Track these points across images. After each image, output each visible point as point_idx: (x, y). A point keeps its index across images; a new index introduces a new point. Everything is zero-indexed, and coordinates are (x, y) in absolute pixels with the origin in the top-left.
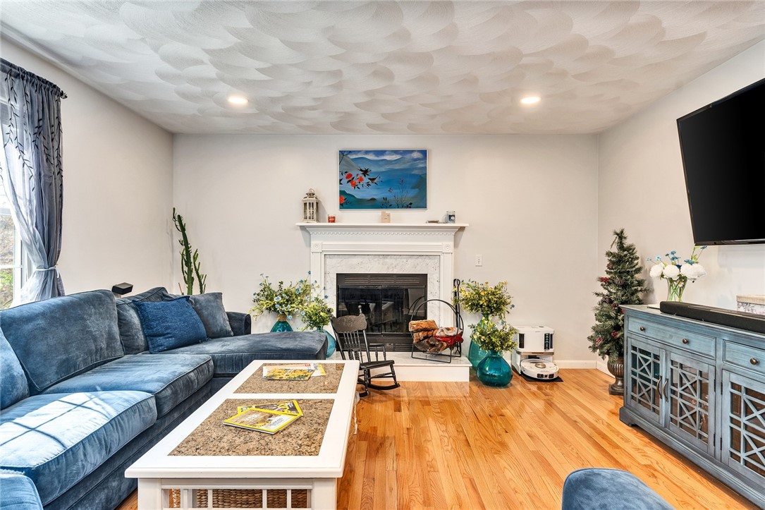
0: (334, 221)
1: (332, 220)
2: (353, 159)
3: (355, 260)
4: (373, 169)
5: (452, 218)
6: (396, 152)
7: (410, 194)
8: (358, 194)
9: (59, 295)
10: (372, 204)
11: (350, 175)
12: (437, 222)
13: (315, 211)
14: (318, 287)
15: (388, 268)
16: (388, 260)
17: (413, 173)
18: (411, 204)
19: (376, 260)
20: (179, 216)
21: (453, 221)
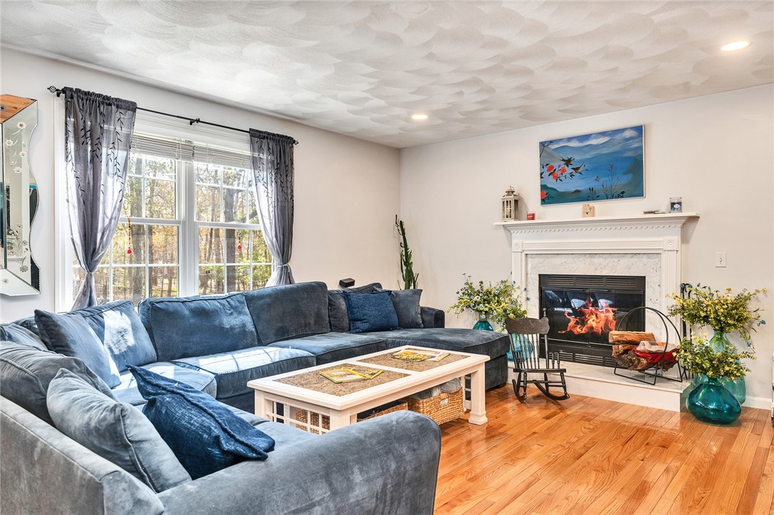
0: (533, 218)
1: (532, 217)
2: (553, 150)
3: (557, 260)
4: (577, 157)
5: (676, 206)
6: (603, 134)
7: (622, 181)
8: (561, 187)
9: (291, 283)
10: (576, 196)
11: (552, 167)
12: (653, 212)
13: (513, 208)
14: (518, 288)
15: (596, 269)
16: (596, 260)
17: (625, 155)
18: (623, 193)
19: (581, 259)
20: (401, 222)
21: (680, 210)
